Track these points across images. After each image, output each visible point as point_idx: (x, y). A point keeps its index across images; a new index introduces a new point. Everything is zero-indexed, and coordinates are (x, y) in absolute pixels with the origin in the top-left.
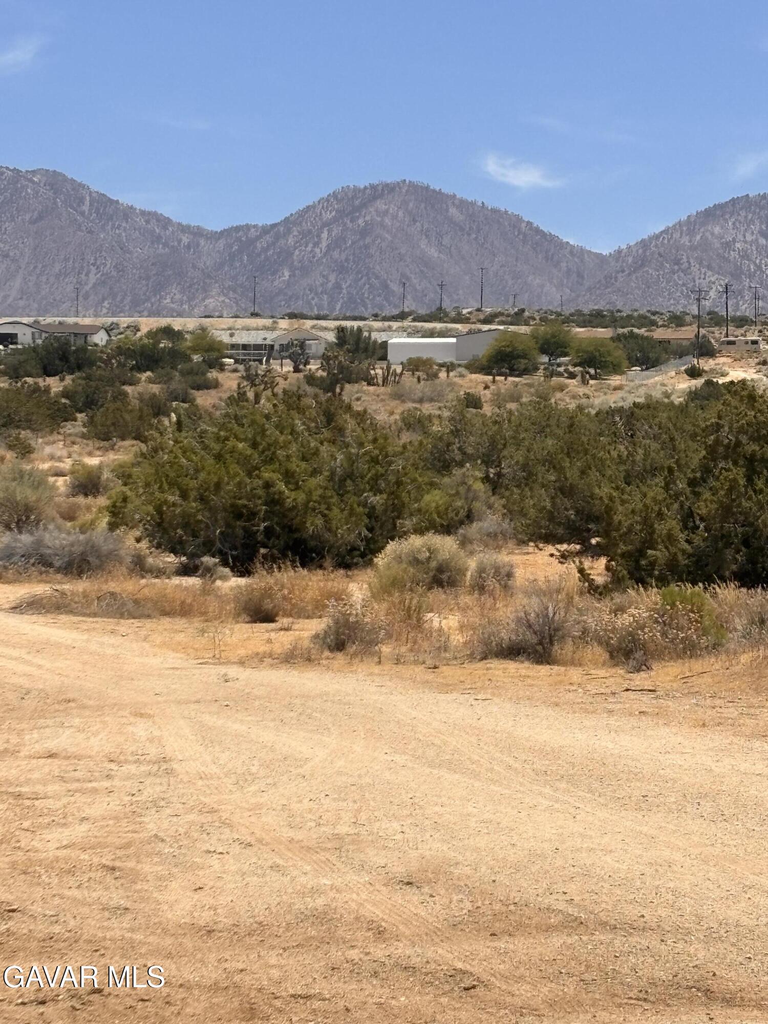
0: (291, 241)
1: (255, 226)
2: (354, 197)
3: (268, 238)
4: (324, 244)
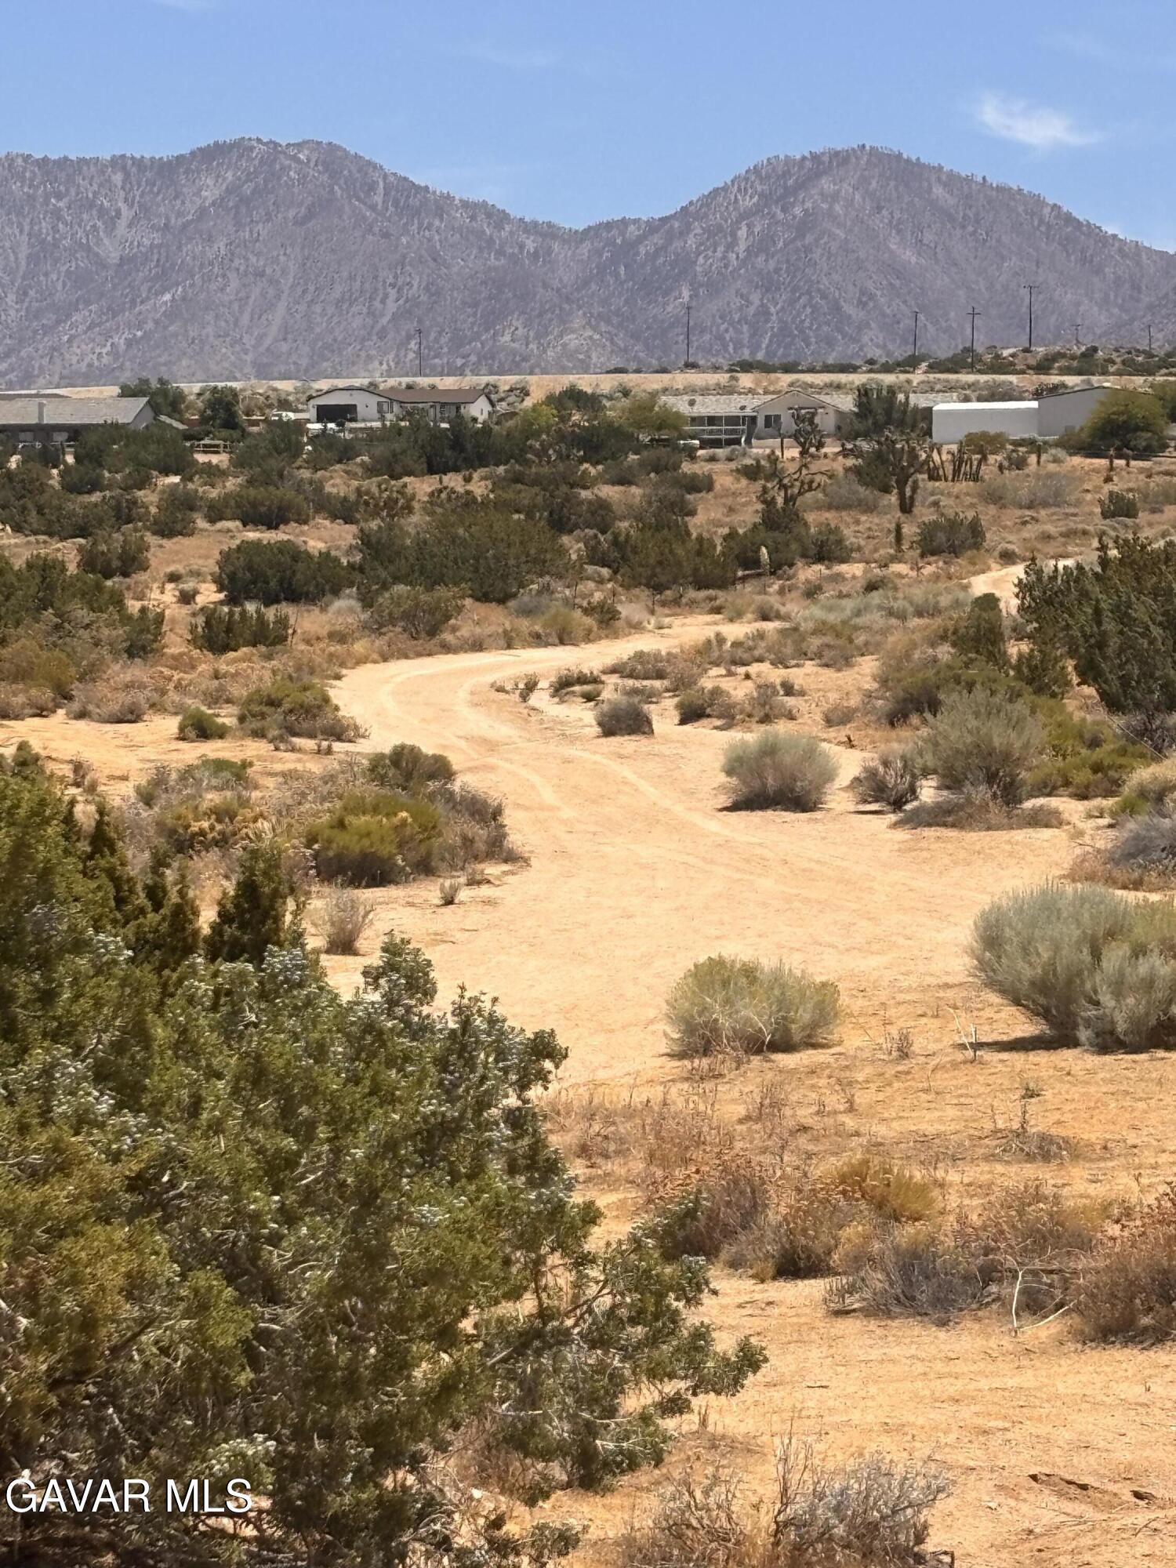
0: (691, 242)
1: (636, 221)
2: (786, 174)
3: (657, 239)
4: (742, 247)
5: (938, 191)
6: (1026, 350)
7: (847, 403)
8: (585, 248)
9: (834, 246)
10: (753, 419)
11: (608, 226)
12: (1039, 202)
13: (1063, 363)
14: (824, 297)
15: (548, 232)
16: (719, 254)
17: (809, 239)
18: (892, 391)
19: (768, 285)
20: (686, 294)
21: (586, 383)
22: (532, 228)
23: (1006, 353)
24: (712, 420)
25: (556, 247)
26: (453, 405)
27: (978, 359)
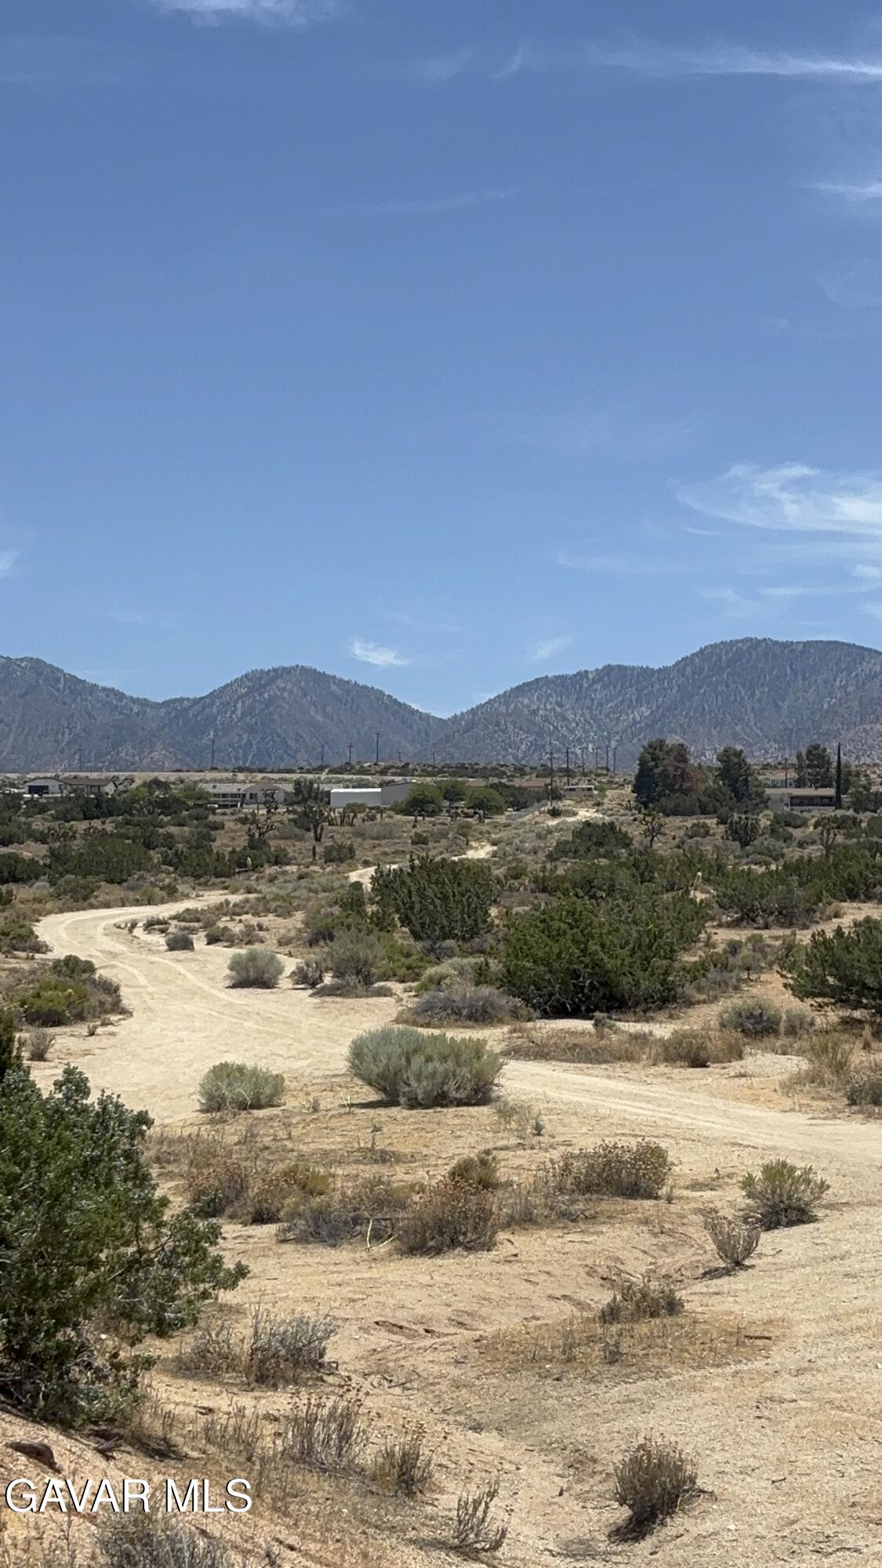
0: (215, 710)
1: (188, 699)
2: (260, 679)
3: (198, 707)
4: (239, 712)
5: (333, 688)
6: (376, 764)
7: (289, 788)
8: (162, 712)
9: (283, 712)
10: (244, 795)
11: (175, 700)
12: (382, 693)
13: (394, 770)
14: (279, 736)
15: (144, 703)
16: (228, 715)
17: (272, 709)
18: (311, 783)
19: (252, 730)
20: (212, 733)
21: (162, 776)
22: (135, 701)
23: (366, 765)
24: (224, 795)
25: (148, 710)
26: (97, 786)
27: (353, 767)
